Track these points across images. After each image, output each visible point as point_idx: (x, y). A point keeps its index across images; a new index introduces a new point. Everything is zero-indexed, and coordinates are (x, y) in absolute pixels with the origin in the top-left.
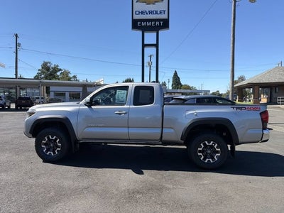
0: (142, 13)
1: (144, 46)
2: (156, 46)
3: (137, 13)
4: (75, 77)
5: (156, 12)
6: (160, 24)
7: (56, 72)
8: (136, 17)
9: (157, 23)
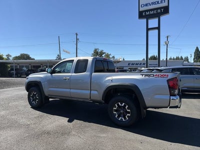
0: (146, 5)
1: (148, 29)
2: (158, 28)
3: (143, 6)
4: (113, 57)
5: (158, 2)
6: (161, 11)
7: (102, 54)
8: (141, 9)
9: (159, 11)
